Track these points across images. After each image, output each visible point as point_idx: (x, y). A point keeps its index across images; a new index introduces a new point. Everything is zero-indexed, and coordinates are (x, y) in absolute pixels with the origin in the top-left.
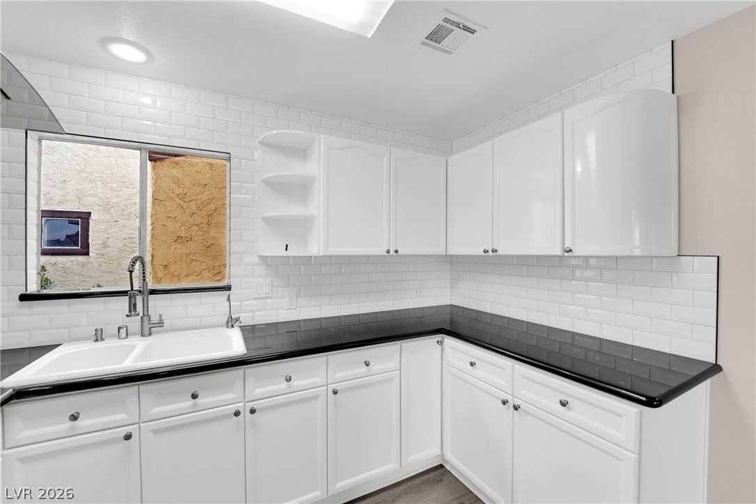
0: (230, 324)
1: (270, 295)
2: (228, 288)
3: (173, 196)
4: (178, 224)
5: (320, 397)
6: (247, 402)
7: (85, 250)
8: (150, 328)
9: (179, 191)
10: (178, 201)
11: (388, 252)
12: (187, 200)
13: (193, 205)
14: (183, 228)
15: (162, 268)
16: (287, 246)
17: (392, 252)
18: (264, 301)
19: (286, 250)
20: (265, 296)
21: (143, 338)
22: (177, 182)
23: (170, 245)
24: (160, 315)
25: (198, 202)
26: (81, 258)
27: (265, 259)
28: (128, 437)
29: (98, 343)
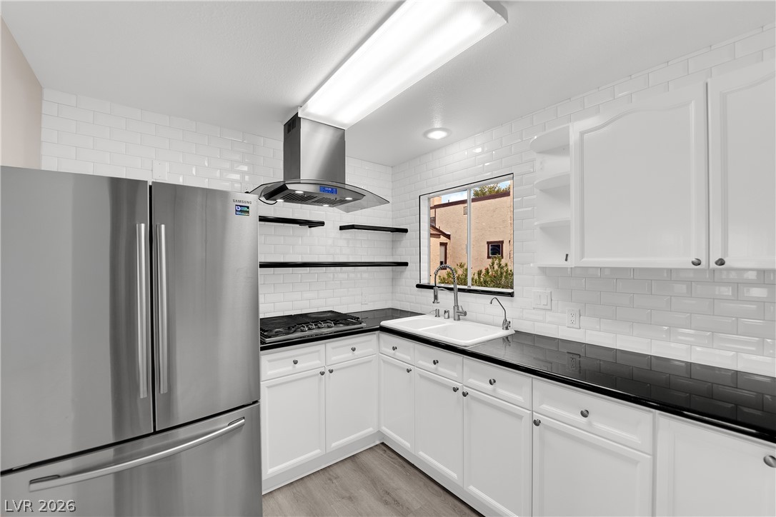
0: (504, 326)
1: (549, 307)
2: (511, 295)
6: (465, 385)
8: (459, 316)
11: (697, 262)
16: (567, 255)
18: (542, 312)
20: (544, 307)
21: (453, 321)
27: (544, 270)
28: (408, 371)
29: (436, 318)
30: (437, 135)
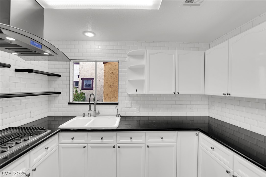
0: (117, 116)
1: (131, 107)
2: (118, 104)
3: (109, 73)
4: (110, 82)
5: (142, 147)
6: (118, 144)
7: (92, 89)
8: (96, 114)
9: (110, 72)
10: (110, 75)
11: (174, 93)
12: (113, 74)
13: (114, 76)
14: (112, 83)
15: (106, 95)
17: (176, 93)
18: (129, 108)
19: (136, 91)
20: (129, 107)
21: (94, 117)
22: (110, 69)
23: (108, 88)
24: (98, 111)
25: (116, 75)
26: (91, 91)
27: (129, 95)
28: (84, 147)
29: (84, 117)
30: (89, 35)
